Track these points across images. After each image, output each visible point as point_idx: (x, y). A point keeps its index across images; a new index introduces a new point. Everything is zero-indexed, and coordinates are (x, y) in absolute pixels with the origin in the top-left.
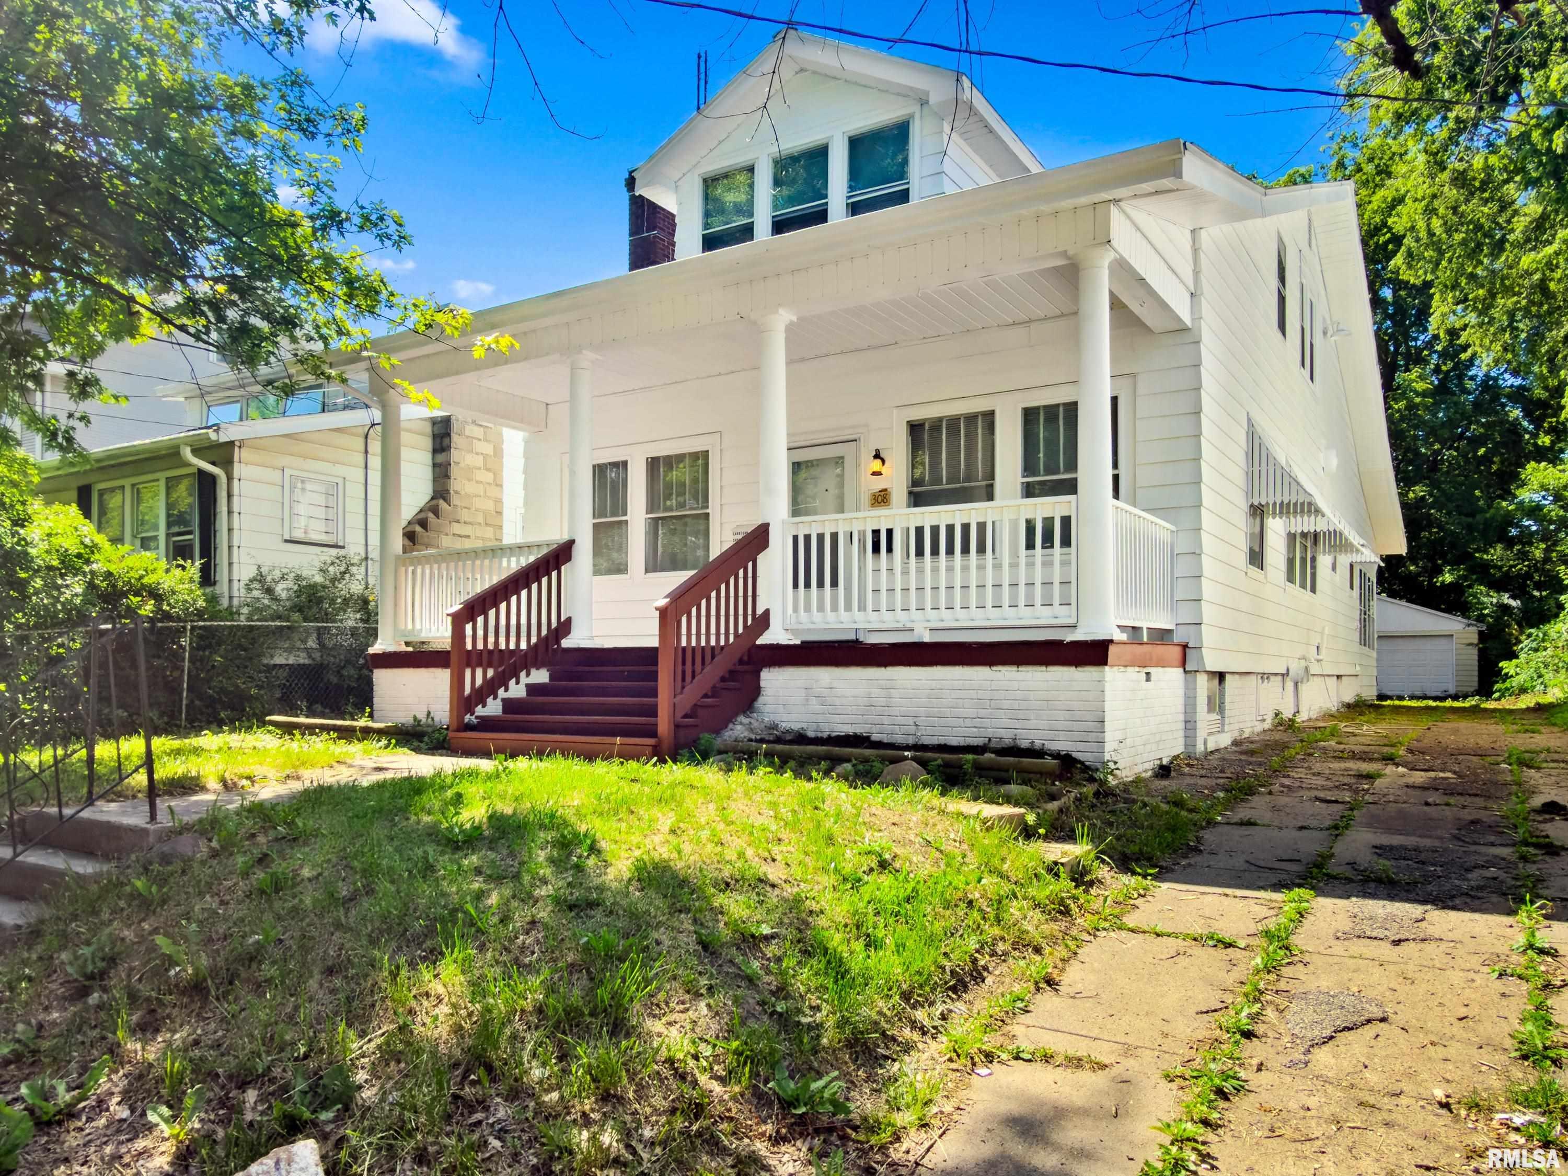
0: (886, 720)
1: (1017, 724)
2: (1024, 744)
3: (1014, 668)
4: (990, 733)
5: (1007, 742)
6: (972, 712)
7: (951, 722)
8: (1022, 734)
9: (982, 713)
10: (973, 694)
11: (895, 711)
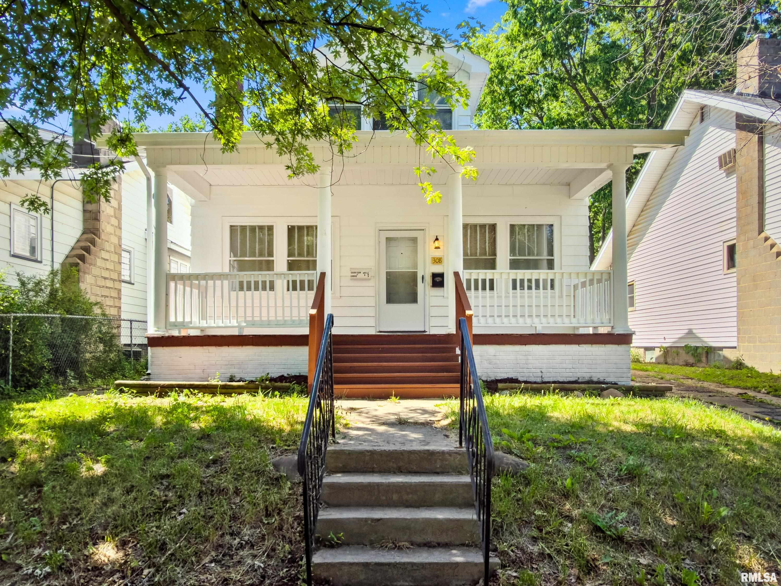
0: (525, 370)
1: (593, 371)
2: (595, 379)
3: (590, 345)
4: (579, 375)
5: (587, 379)
6: (570, 366)
7: (560, 370)
8: (594, 375)
9: (574, 366)
10: (570, 357)
11: (530, 366)
